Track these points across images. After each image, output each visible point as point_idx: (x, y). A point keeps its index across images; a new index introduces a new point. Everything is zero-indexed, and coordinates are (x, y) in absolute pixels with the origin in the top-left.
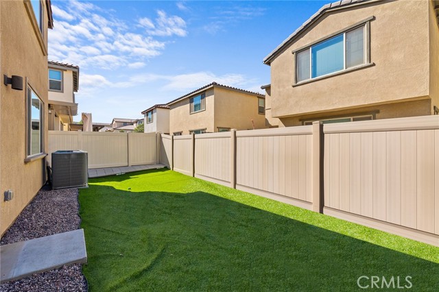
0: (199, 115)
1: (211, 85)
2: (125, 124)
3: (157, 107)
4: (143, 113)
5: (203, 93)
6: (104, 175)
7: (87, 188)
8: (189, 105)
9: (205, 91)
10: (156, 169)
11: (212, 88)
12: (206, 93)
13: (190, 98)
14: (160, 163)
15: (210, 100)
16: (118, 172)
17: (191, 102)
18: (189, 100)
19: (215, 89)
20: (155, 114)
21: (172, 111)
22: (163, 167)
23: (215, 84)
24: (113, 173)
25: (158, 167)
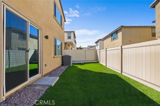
0: (115, 41)
1: (120, 27)
2: (91, 47)
3: (99, 40)
4: (95, 43)
5: (116, 32)
6: (78, 63)
7: (71, 66)
8: (111, 37)
9: (118, 30)
10: (94, 62)
11: (121, 28)
12: (118, 31)
13: (111, 35)
14: (96, 60)
15: (120, 34)
16: (82, 62)
17: (112, 36)
18: (111, 36)
19: (122, 29)
20: (99, 43)
21: (105, 41)
22: (97, 62)
23: (122, 26)
24: (80, 63)
25: (95, 62)
